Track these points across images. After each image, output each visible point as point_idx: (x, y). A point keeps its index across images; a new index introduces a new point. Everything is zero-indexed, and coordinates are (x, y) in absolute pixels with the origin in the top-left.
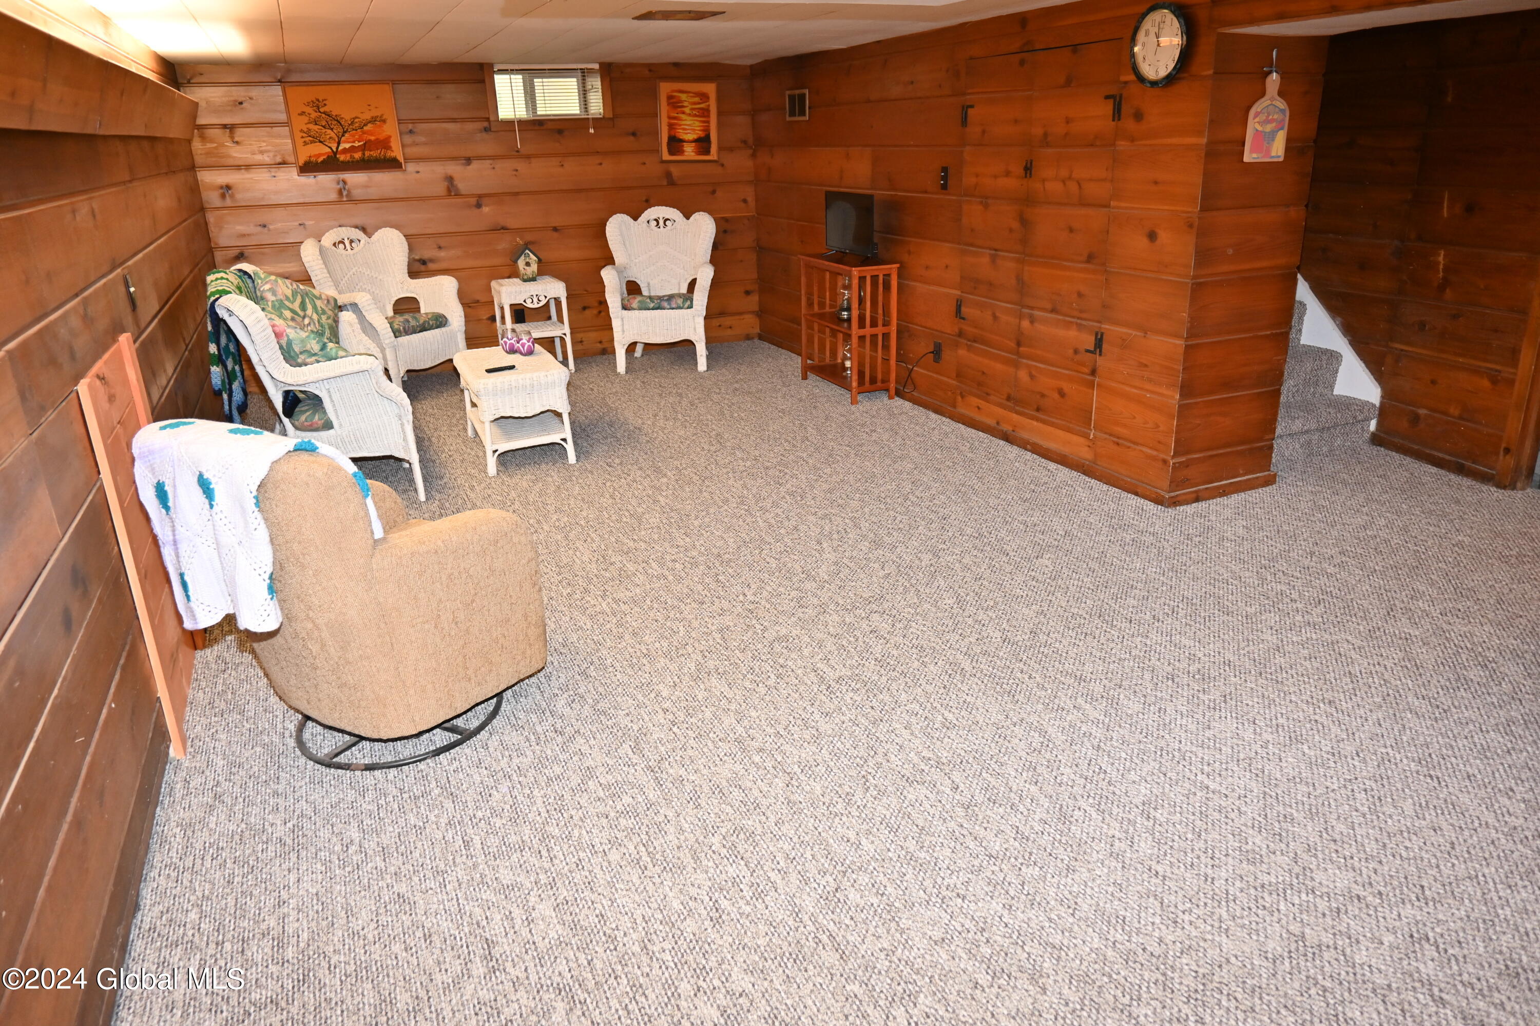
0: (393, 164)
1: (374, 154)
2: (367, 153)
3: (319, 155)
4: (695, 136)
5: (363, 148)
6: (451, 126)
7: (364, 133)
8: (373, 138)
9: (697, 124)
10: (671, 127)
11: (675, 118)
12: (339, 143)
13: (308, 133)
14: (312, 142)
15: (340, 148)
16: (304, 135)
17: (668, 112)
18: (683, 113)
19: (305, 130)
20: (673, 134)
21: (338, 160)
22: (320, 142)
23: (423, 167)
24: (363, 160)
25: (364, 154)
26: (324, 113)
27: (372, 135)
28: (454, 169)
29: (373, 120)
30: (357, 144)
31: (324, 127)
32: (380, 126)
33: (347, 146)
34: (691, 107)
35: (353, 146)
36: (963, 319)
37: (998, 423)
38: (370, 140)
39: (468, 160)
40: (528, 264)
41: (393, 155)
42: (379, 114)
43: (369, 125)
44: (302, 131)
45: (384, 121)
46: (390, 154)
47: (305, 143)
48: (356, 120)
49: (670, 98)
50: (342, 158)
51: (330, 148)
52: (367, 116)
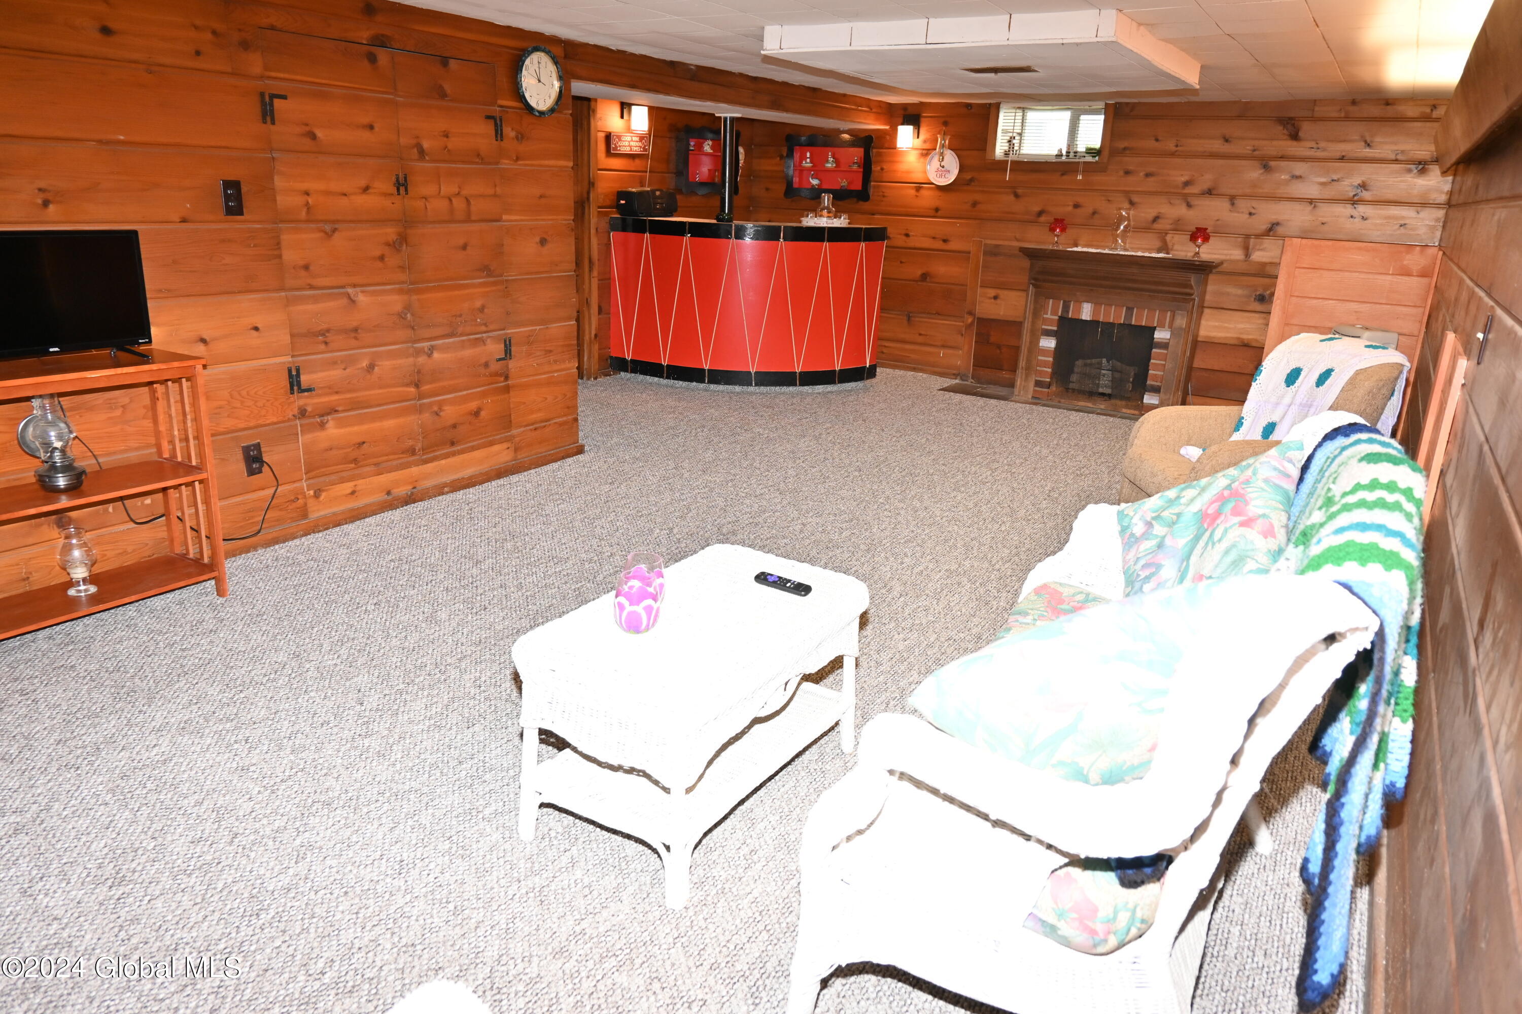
36: (309, 390)
37: (389, 493)
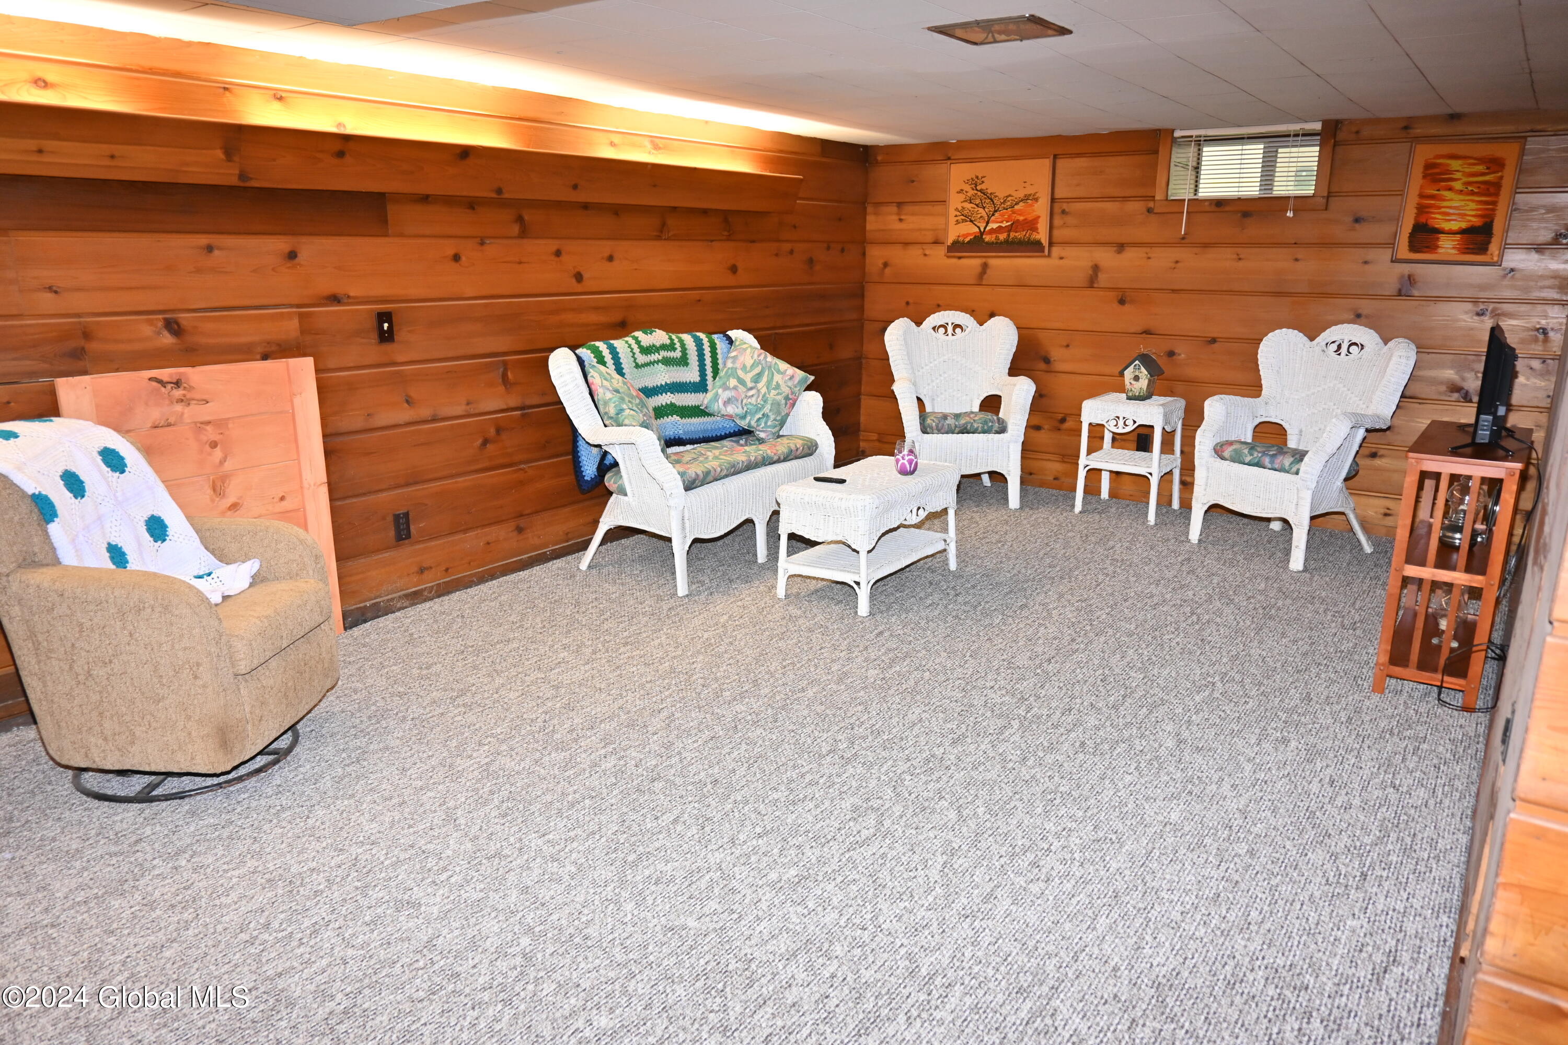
0: (1034, 247)
1: (1019, 235)
2: (1012, 235)
3: (968, 235)
4: (1464, 225)
5: (1009, 229)
6: (1110, 207)
7: (1014, 212)
8: (1021, 218)
9: (1473, 206)
10: (1422, 210)
11: (1433, 197)
12: (988, 223)
13: (961, 211)
14: (964, 221)
15: (988, 228)
16: (958, 214)
17: (1422, 187)
18: (1450, 189)
19: (960, 208)
20: (1422, 220)
21: (983, 240)
22: (971, 221)
23: (1069, 252)
24: (1006, 241)
25: (1009, 235)
26: (981, 191)
27: (1020, 215)
28: (1105, 257)
29: (1026, 198)
30: (1004, 224)
31: (977, 205)
32: (1031, 205)
33: (995, 226)
34: (1465, 179)
35: (1000, 227)
38: (1018, 220)
39: (1121, 247)
40: (1136, 378)
41: (1038, 237)
42: (1033, 192)
43: (1021, 204)
44: (957, 209)
45: (1036, 200)
46: (1035, 236)
47: (958, 222)
48: (1009, 198)
49: (1428, 166)
50: (987, 238)
51: (979, 227)
52: (1021, 194)
